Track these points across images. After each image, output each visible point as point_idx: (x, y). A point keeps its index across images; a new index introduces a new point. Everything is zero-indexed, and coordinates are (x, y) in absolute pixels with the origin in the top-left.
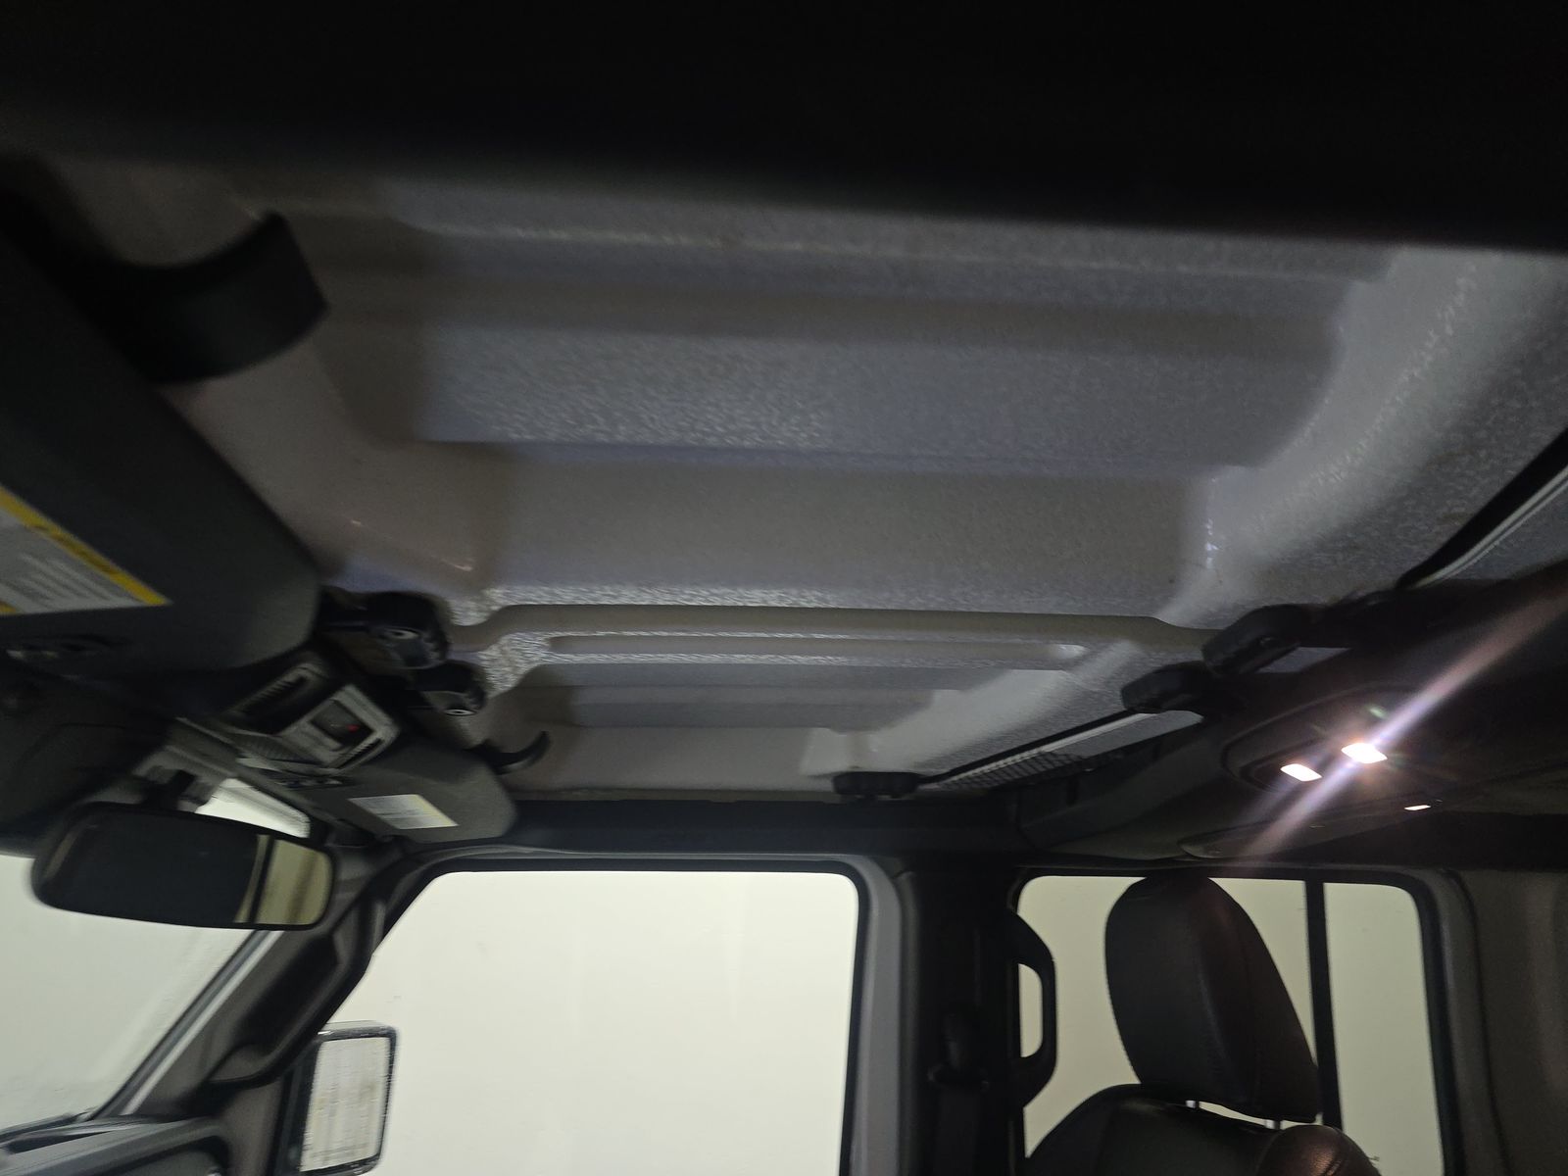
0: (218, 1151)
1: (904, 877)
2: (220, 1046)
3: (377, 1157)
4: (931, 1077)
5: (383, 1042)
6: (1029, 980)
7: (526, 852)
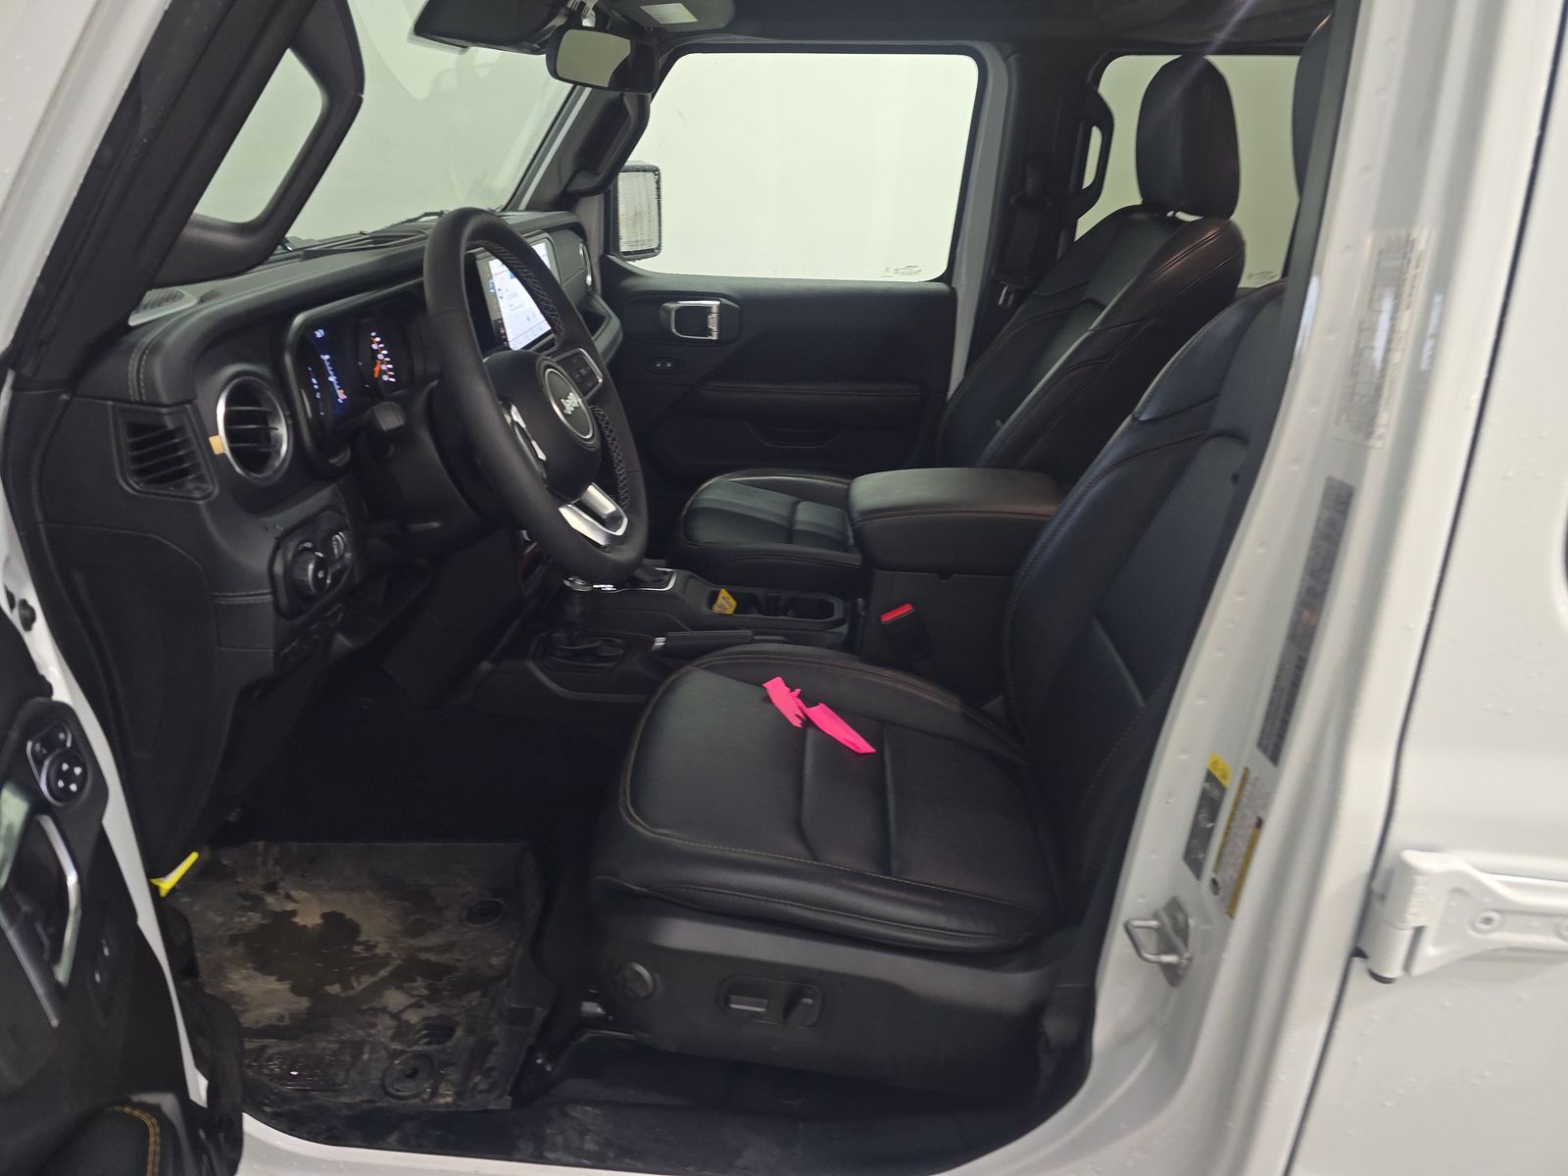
0: (578, 230)
1: (1012, 58)
2: (567, 173)
3: (659, 248)
4: (1012, 202)
5: (650, 175)
6: (1096, 136)
7: (741, 39)
